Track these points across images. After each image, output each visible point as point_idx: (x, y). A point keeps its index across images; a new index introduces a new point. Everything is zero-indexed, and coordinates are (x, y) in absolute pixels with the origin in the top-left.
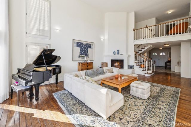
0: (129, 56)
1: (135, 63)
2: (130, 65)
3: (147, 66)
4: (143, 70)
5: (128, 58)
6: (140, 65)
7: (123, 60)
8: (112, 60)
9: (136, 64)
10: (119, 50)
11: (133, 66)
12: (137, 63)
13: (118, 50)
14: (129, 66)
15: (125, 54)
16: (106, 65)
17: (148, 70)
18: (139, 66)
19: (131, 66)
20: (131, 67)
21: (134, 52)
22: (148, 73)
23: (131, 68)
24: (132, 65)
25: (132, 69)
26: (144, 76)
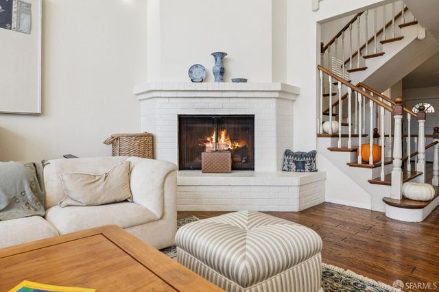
0: (286, 95)
1: (325, 134)
2: (295, 150)
3: (397, 153)
4: (376, 181)
5: (278, 108)
6: (355, 150)
7: (251, 118)
8: (182, 119)
9: (328, 142)
10: (223, 55)
11: (313, 155)
12: (335, 135)
13: (220, 56)
14: (287, 153)
15: (261, 79)
16: (146, 146)
17: (409, 176)
18: (347, 157)
19: (301, 155)
20: (301, 162)
21: (319, 67)
22: (404, 198)
23: (300, 167)
24: (307, 150)
25: (307, 174)
26: (382, 217)
